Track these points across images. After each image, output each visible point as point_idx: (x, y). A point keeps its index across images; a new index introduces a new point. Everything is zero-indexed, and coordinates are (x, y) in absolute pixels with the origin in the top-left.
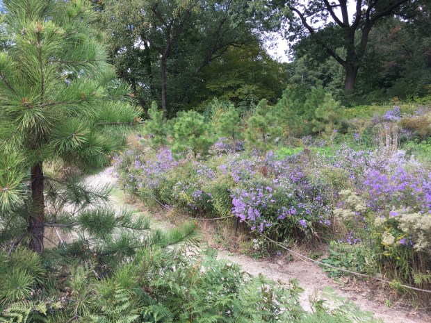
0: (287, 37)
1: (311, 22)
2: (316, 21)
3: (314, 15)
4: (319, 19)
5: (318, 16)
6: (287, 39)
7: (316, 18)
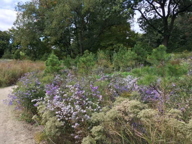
0: (138, 22)
1: (149, 15)
2: (151, 15)
3: (150, 12)
4: (152, 13)
5: (152, 12)
6: (138, 23)
7: (151, 13)
